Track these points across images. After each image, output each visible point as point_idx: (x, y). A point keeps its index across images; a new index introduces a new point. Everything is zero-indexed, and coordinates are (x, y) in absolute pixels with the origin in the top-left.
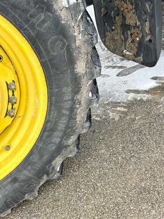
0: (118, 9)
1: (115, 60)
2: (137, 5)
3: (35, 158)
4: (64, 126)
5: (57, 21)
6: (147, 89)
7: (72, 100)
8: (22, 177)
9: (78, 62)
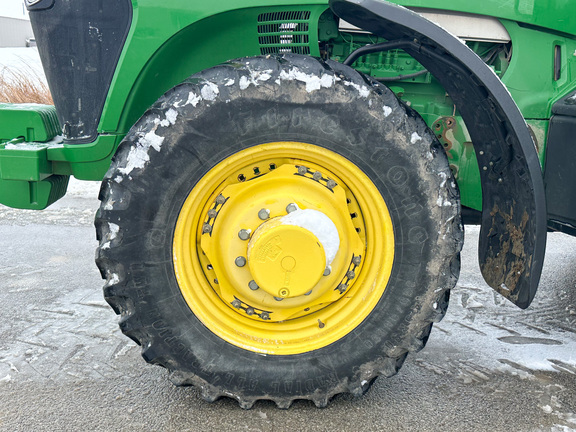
0: (509, 234)
1: (507, 321)
2: (527, 234)
3: (346, 348)
4: (392, 325)
5: (426, 214)
6: (534, 369)
7: (412, 299)
8: (323, 363)
9: (433, 261)
